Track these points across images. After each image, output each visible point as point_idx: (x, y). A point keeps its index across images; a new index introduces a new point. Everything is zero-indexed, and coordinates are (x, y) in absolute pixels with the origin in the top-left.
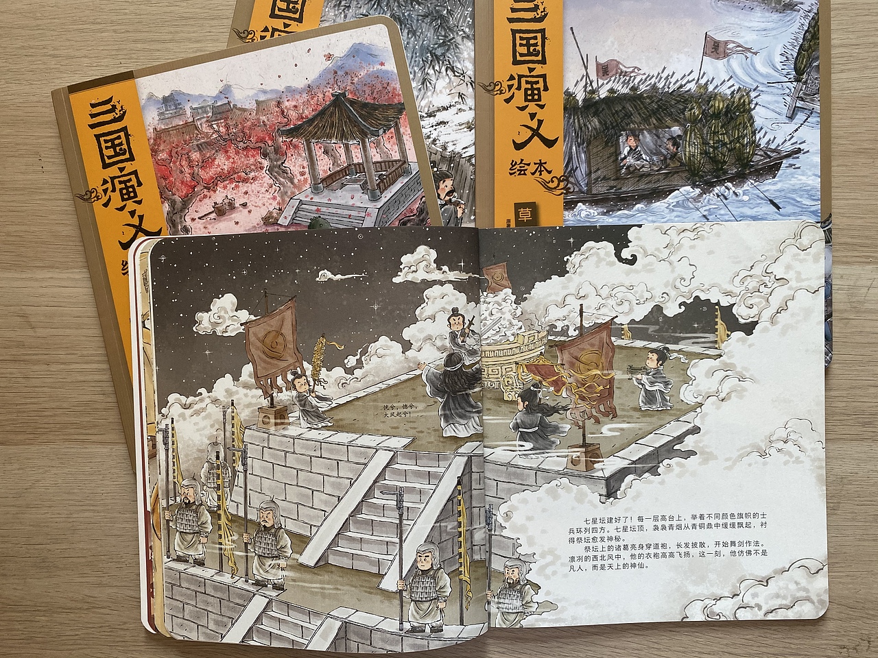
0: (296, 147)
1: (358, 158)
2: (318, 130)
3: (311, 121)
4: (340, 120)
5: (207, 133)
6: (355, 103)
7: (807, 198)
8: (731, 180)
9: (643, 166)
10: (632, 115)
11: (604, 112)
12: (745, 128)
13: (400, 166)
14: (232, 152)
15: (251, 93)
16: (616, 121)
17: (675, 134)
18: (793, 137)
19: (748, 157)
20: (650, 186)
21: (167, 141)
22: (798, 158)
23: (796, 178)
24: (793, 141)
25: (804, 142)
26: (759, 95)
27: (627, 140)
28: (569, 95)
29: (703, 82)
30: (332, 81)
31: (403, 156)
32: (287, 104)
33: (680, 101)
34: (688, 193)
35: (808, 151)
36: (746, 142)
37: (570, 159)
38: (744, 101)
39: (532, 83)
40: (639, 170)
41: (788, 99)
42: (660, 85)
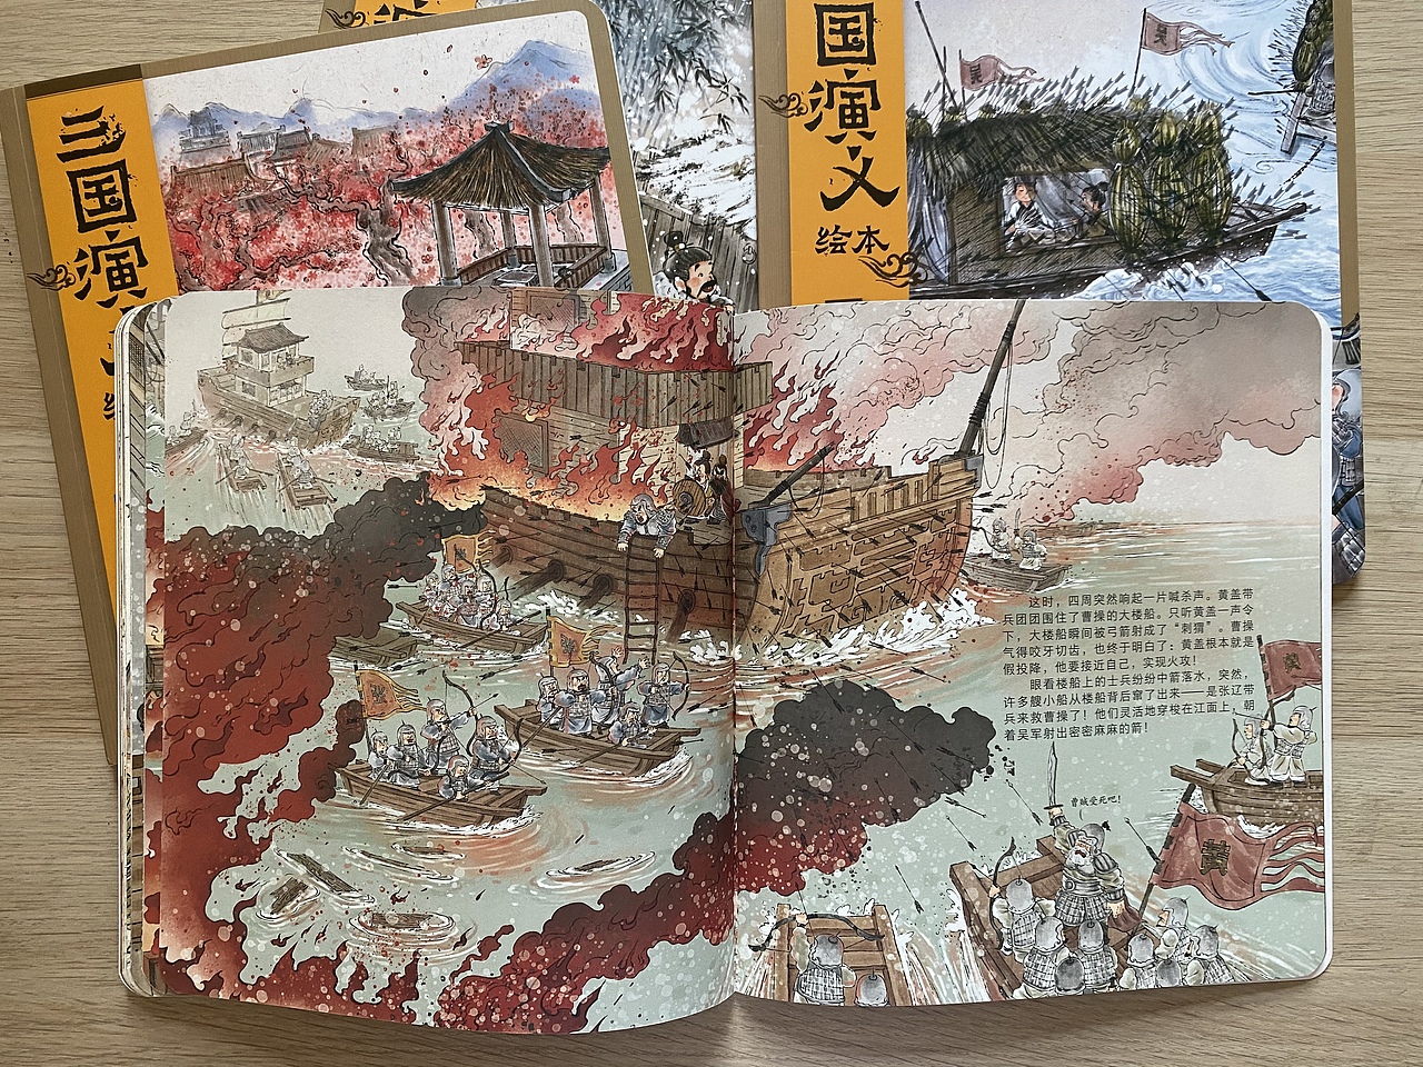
0: (418, 213)
1: (524, 238)
2: (458, 186)
3: (446, 170)
4: (497, 170)
5: (265, 180)
6: (524, 143)
7: (1318, 288)
8: (1191, 258)
9: (1043, 236)
10: (1022, 148)
11: (974, 145)
12: (1214, 170)
13: (597, 256)
14: (307, 216)
15: (347, 115)
16: (996, 160)
17: (1096, 180)
18: (1292, 184)
19: (1219, 219)
20: (1055, 269)
21: (195, 191)
22: (1302, 219)
23: (1301, 253)
24: (1293, 191)
25: (1312, 193)
26: (1235, 114)
27: (1015, 192)
28: (915, 116)
29: (1141, 92)
30: (486, 104)
31: (603, 239)
32: (406, 138)
33: (1104, 125)
34: (1120, 280)
35: (1318, 209)
36: (1214, 194)
37: (920, 224)
38: (1211, 125)
39: (852, 96)
40: (1036, 242)
41: (1284, 121)
42: (1070, 99)
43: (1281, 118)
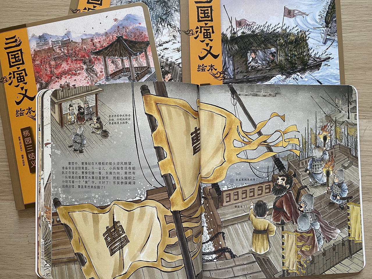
0: (99, 60)
1: (127, 65)
2: (109, 52)
3: (106, 48)
4: (120, 48)
5: (58, 53)
6: (127, 40)
7: (334, 79)
8: (299, 71)
9: (259, 66)
10: (253, 43)
11: (240, 42)
12: (304, 48)
13: (147, 69)
14: (69, 62)
15: (80, 35)
16: (246, 46)
17: (273, 51)
18: (326, 52)
19: (306, 61)
20: (262, 75)
21: (40, 56)
22: (329, 61)
23: (329, 70)
24: (326, 53)
25: (331, 54)
26: (310, 33)
27: (251, 55)
28: (223, 35)
29: (284, 28)
30: (116, 31)
31: (148, 65)
32: (96, 40)
33: (274, 37)
34: (280, 78)
35: (333, 58)
36: (305, 55)
37: (225, 63)
38: (303, 36)
39: (207, 30)
40: (257, 68)
41: (323, 35)
42: (265, 30)
43: (322, 34)
